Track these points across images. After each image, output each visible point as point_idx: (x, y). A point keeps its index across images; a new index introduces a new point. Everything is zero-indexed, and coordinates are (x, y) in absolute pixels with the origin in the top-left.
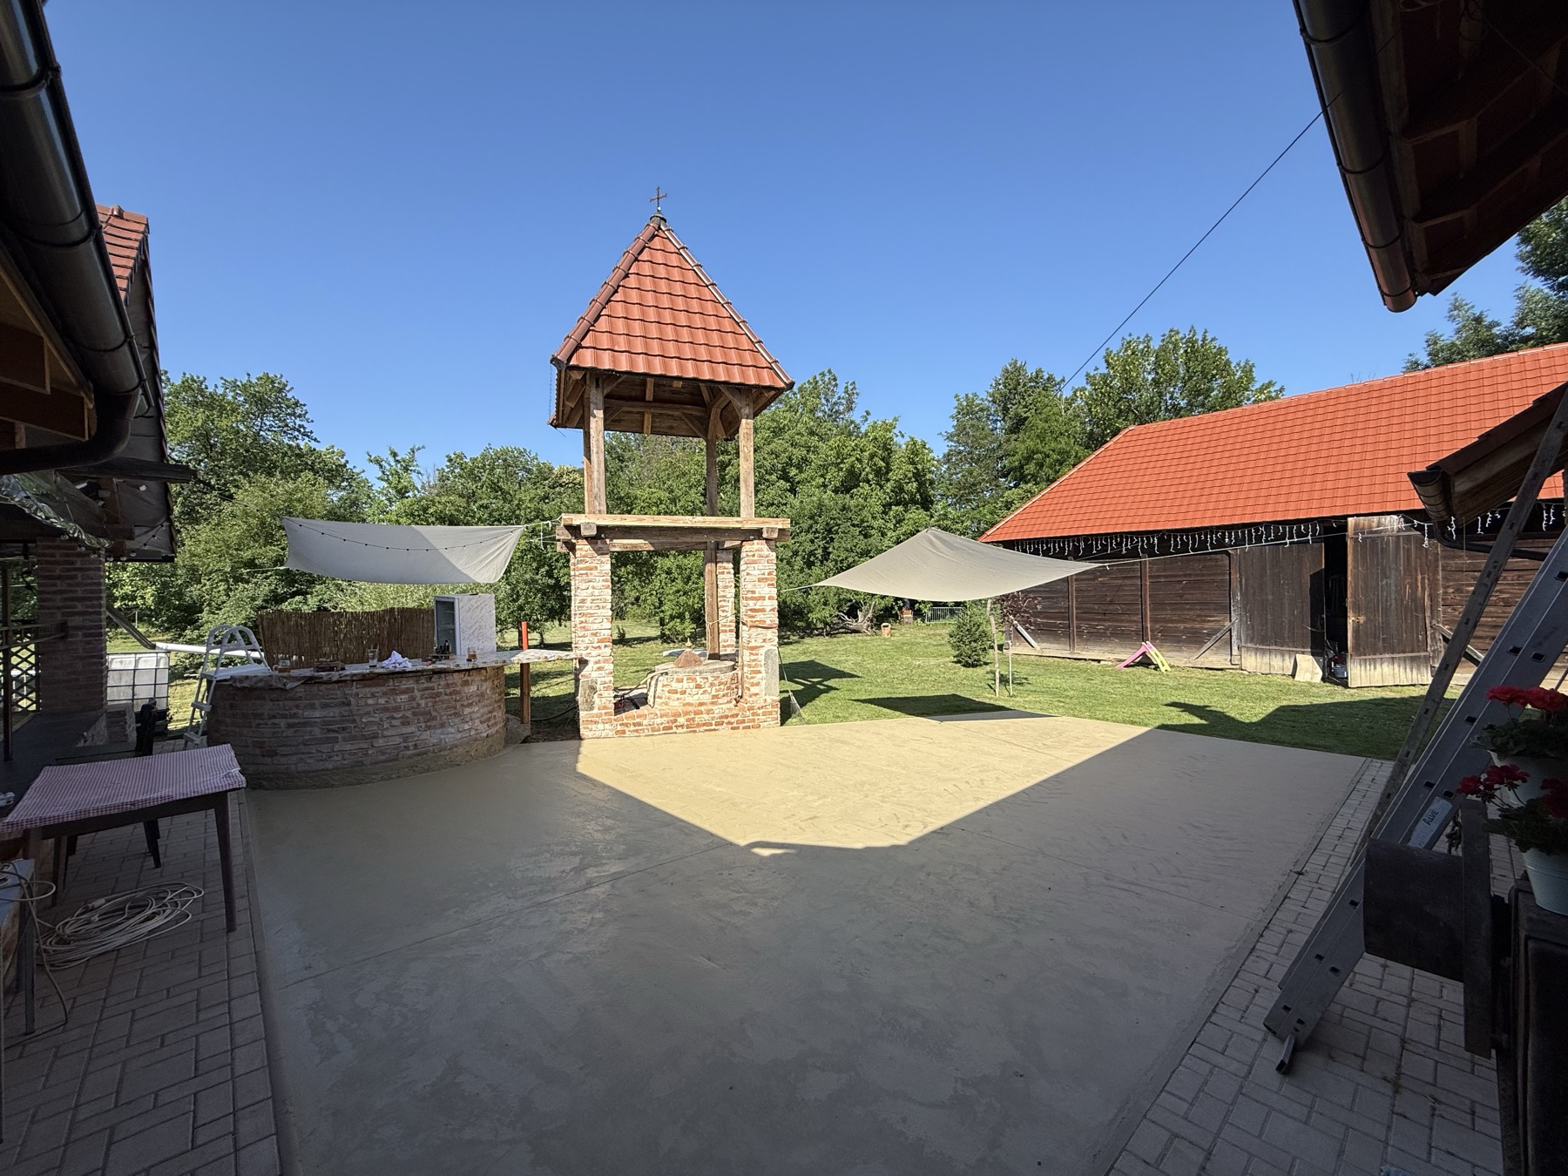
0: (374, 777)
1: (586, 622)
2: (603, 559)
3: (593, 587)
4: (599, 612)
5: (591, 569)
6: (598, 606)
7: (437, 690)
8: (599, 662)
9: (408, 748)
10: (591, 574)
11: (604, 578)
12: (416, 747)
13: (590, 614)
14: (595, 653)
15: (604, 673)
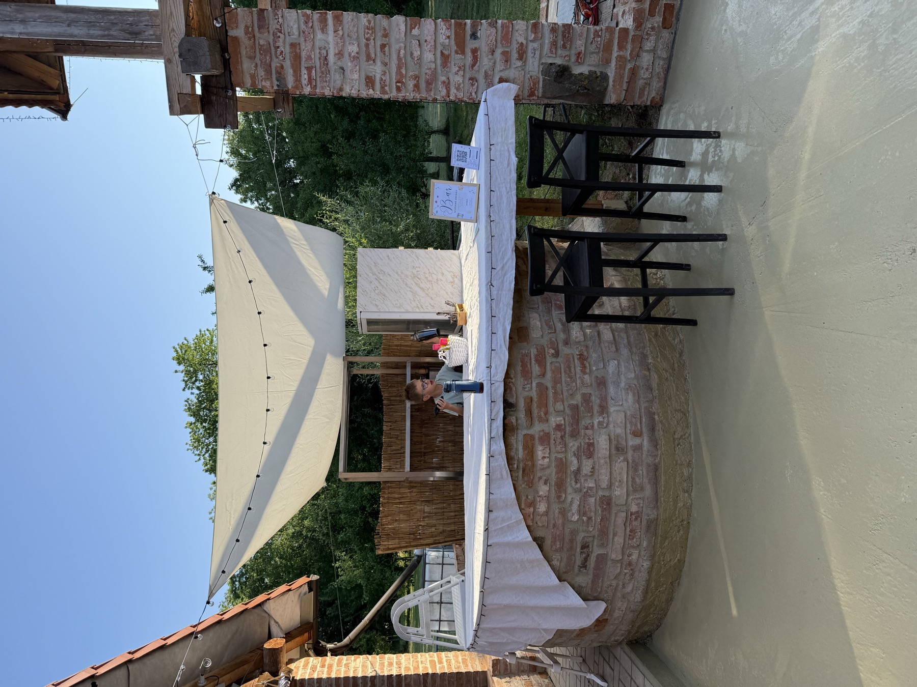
0: (680, 504)
1: (417, 77)
2: (273, 26)
3: (340, 55)
4: (395, 47)
5: (297, 58)
6: (383, 46)
7: (534, 394)
8: (506, 54)
9: (638, 448)
10: (309, 58)
11: (317, 25)
12: (637, 434)
13: (399, 67)
14: (485, 62)
15: (531, 46)
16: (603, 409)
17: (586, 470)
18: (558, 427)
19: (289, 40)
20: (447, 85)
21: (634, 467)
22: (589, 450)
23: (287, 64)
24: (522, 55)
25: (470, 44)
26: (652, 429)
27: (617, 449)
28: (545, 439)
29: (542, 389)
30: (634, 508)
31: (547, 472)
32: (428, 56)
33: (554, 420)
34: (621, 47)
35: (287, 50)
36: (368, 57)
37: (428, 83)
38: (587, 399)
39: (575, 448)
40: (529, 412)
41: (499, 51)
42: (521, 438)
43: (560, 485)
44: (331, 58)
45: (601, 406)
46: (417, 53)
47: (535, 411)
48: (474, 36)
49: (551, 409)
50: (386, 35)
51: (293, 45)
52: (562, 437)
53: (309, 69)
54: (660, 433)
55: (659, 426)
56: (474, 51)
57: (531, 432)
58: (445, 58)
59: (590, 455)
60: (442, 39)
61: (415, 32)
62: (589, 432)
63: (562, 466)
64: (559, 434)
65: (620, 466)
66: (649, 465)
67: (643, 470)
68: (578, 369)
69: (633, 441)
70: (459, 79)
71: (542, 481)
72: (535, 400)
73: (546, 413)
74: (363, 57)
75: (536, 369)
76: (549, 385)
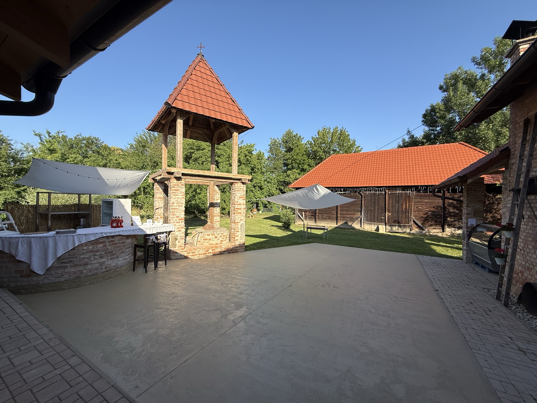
1: (174, 212)
2: (182, 187)
4: (180, 208)
6: (179, 206)
7: (116, 242)
8: (179, 228)
9: (102, 269)
10: (177, 192)
12: (106, 268)
15: (180, 232)
16: (112, 259)
17: (96, 257)
18: (108, 249)
19: (180, 189)
20: (173, 218)
21: (97, 269)
22: (101, 257)
23: (176, 188)
26: (107, 271)
27: (102, 264)
28: (105, 246)
29: (116, 244)
30: (84, 272)
31: (96, 248)
33: (109, 247)
34: (181, 249)
35: (178, 189)
36: (177, 203)
37: (173, 214)
38: (114, 254)
39: (102, 253)
40: (112, 241)
42: (105, 240)
43: (92, 251)
44: (177, 196)
45: (112, 258)
46: (178, 212)
47: (111, 243)
48: (182, 222)
49: (112, 246)
50: (181, 206)
51: (179, 190)
52: (105, 250)
53: (175, 192)
54: (106, 273)
55: (107, 273)
56: (179, 222)
57: (107, 242)
58: (178, 217)
59: (100, 258)
60: (181, 216)
61: (182, 211)
62: (106, 256)
63: (98, 251)
64: (106, 249)
65: (97, 265)
66: (97, 272)
67: (96, 271)
68: (120, 251)
69: (104, 267)
70: (174, 220)
71: (93, 247)
72: (114, 242)
73: (111, 245)
74: (177, 202)
75: (121, 242)
76: (117, 245)
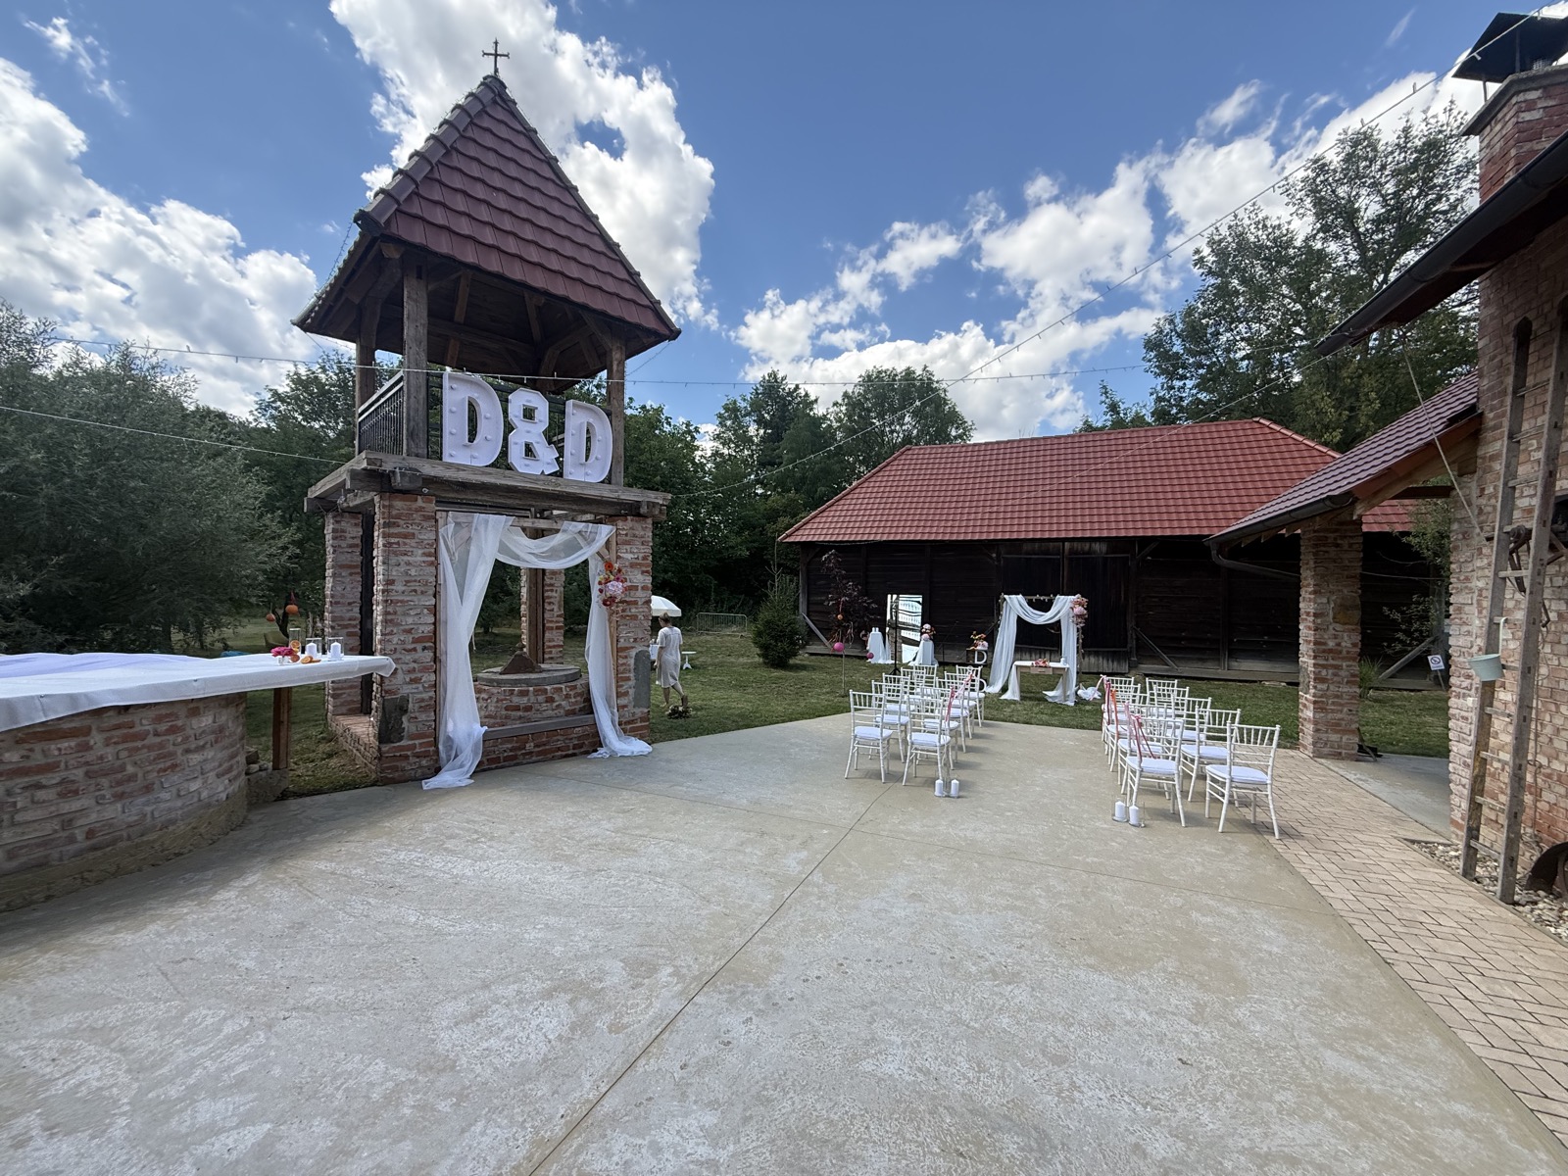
1: (395, 613)
2: (425, 524)
3: (408, 564)
5: (405, 536)
6: (415, 591)
7: (138, 729)
9: (72, 840)
10: (405, 544)
11: (426, 550)
12: (90, 834)
13: (401, 601)
14: (408, 657)
15: (420, 686)
16: (119, 796)
17: (41, 795)
18: (99, 758)
19: (417, 532)
20: (391, 634)
21: (45, 843)
22: (68, 790)
23: (400, 529)
24: (413, 681)
25: (419, 647)
26: (94, 848)
27: (70, 820)
28: (86, 747)
29: (142, 736)
31: (39, 756)
32: (410, 620)
33: (107, 752)
34: (422, 744)
36: (408, 582)
37: (392, 621)
38: (131, 778)
39: (72, 778)
40: (118, 727)
41: (416, 665)
42: (87, 725)
43: (20, 772)
45: (123, 793)
46: (412, 613)
47: (117, 733)
48: (424, 648)
49: (120, 747)
50: (422, 593)
51: (413, 535)
52: (87, 763)
53: (398, 543)
54: (91, 856)
55: (99, 853)
56: (415, 649)
57: (94, 732)
58: (409, 631)
59: (62, 795)
60: (422, 628)
61: (425, 611)
62: (92, 788)
63: (51, 768)
64: (90, 759)
65: (46, 828)
66: (46, 857)
67: (39, 853)
68: (162, 766)
69: (80, 835)
71: (25, 753)
72: (131, 731)
73: (115, 743)
75: (163, 727)
